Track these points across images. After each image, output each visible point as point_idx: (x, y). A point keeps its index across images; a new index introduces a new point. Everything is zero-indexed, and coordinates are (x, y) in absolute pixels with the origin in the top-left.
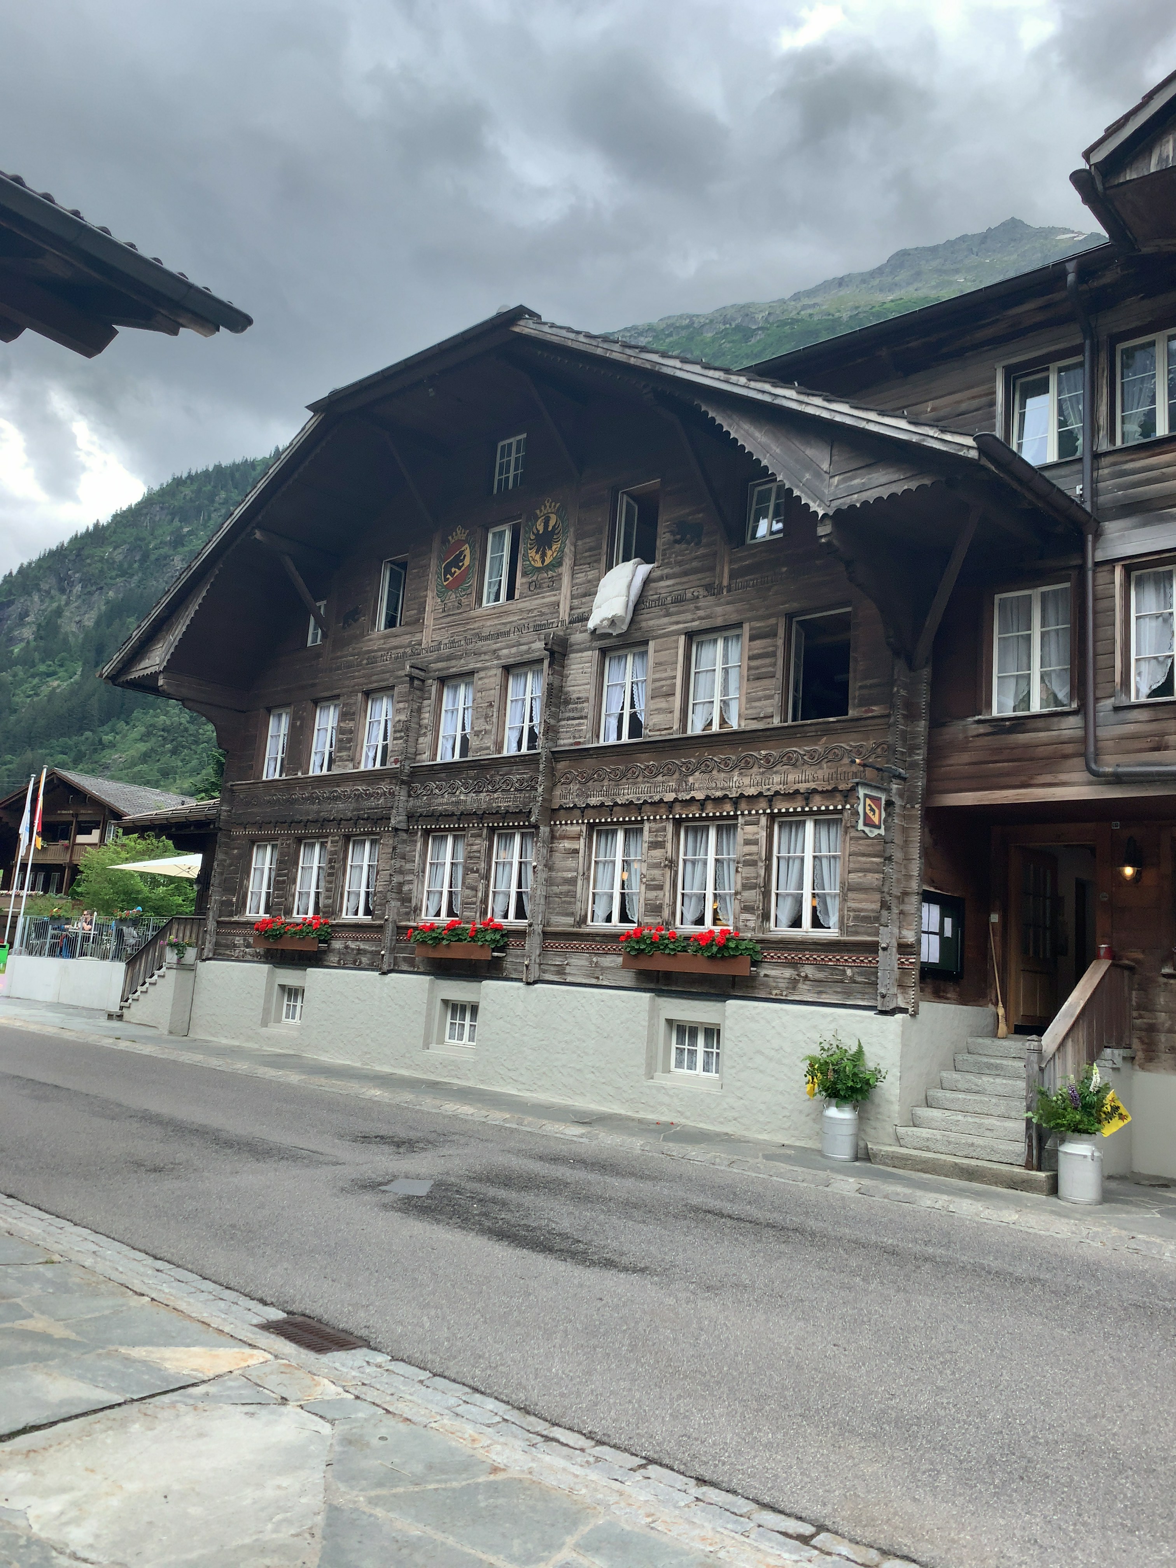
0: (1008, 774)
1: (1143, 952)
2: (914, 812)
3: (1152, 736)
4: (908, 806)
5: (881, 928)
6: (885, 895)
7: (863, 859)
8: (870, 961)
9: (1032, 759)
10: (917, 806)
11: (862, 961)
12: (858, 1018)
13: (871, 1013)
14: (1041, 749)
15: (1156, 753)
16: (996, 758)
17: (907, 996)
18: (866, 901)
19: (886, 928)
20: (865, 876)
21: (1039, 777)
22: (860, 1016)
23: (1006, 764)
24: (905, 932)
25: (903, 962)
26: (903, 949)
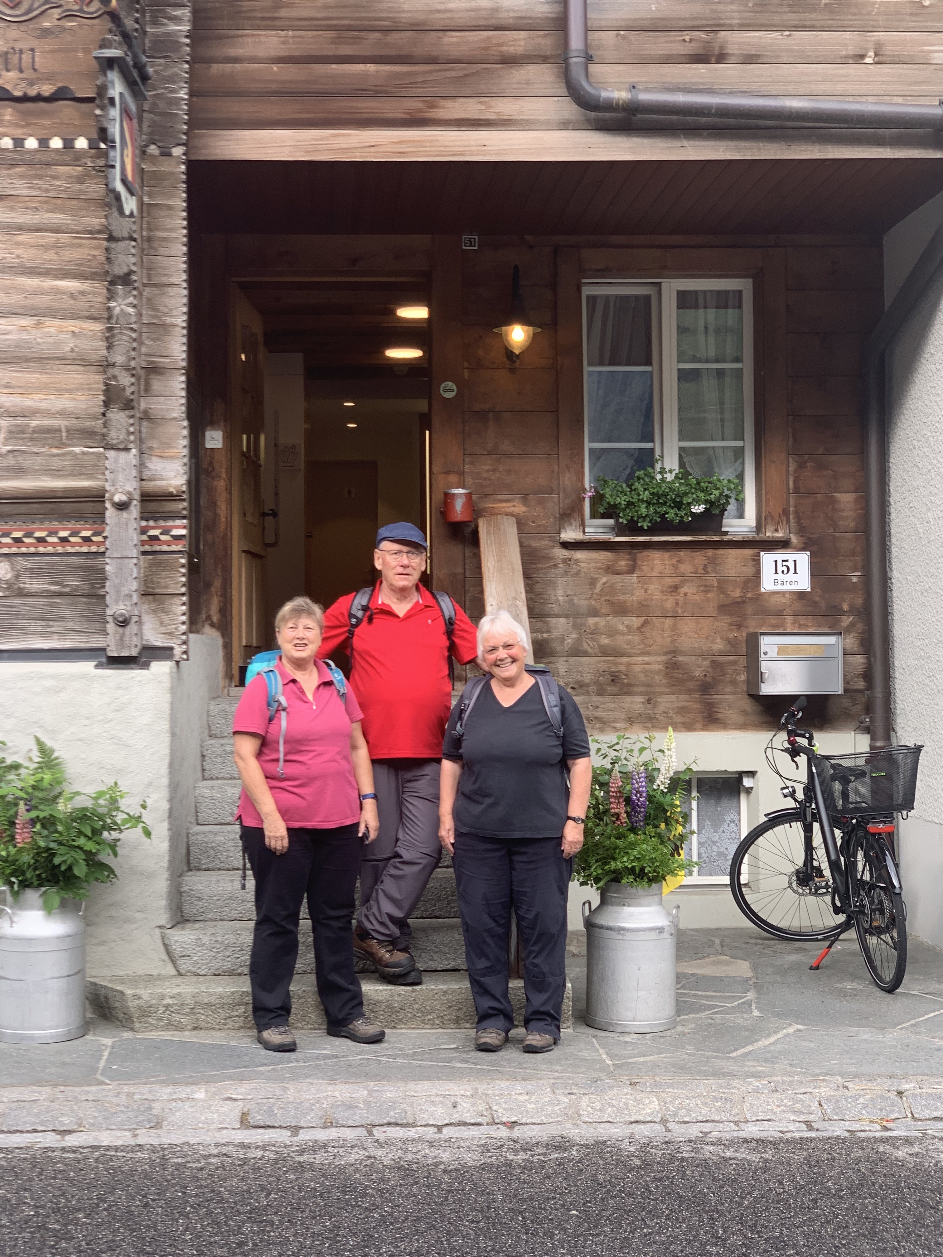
0: (378, 93)
1: (525, 499)
2: (166, 166)
3: (693, 29)
4: (153, 149)
5: (111, 454)
6: (115, 371)
7: (33, 282)
8: (64, 540)
9: (432, 60)
10: (178, 151)
11: (41, 540)
12: (49, 683)
13: (88, 667)
14: (453, 38)
15: (702, 68)
16: (346, 50)
17: (165, 618)
18: (45, 388)
19: (123, 455)
20: (38, 325)
21: (449, 103)
22: (53, 677)
23: (371, 68)
24: (155, 465)
25: (155, 538)
26: (152, 506)
